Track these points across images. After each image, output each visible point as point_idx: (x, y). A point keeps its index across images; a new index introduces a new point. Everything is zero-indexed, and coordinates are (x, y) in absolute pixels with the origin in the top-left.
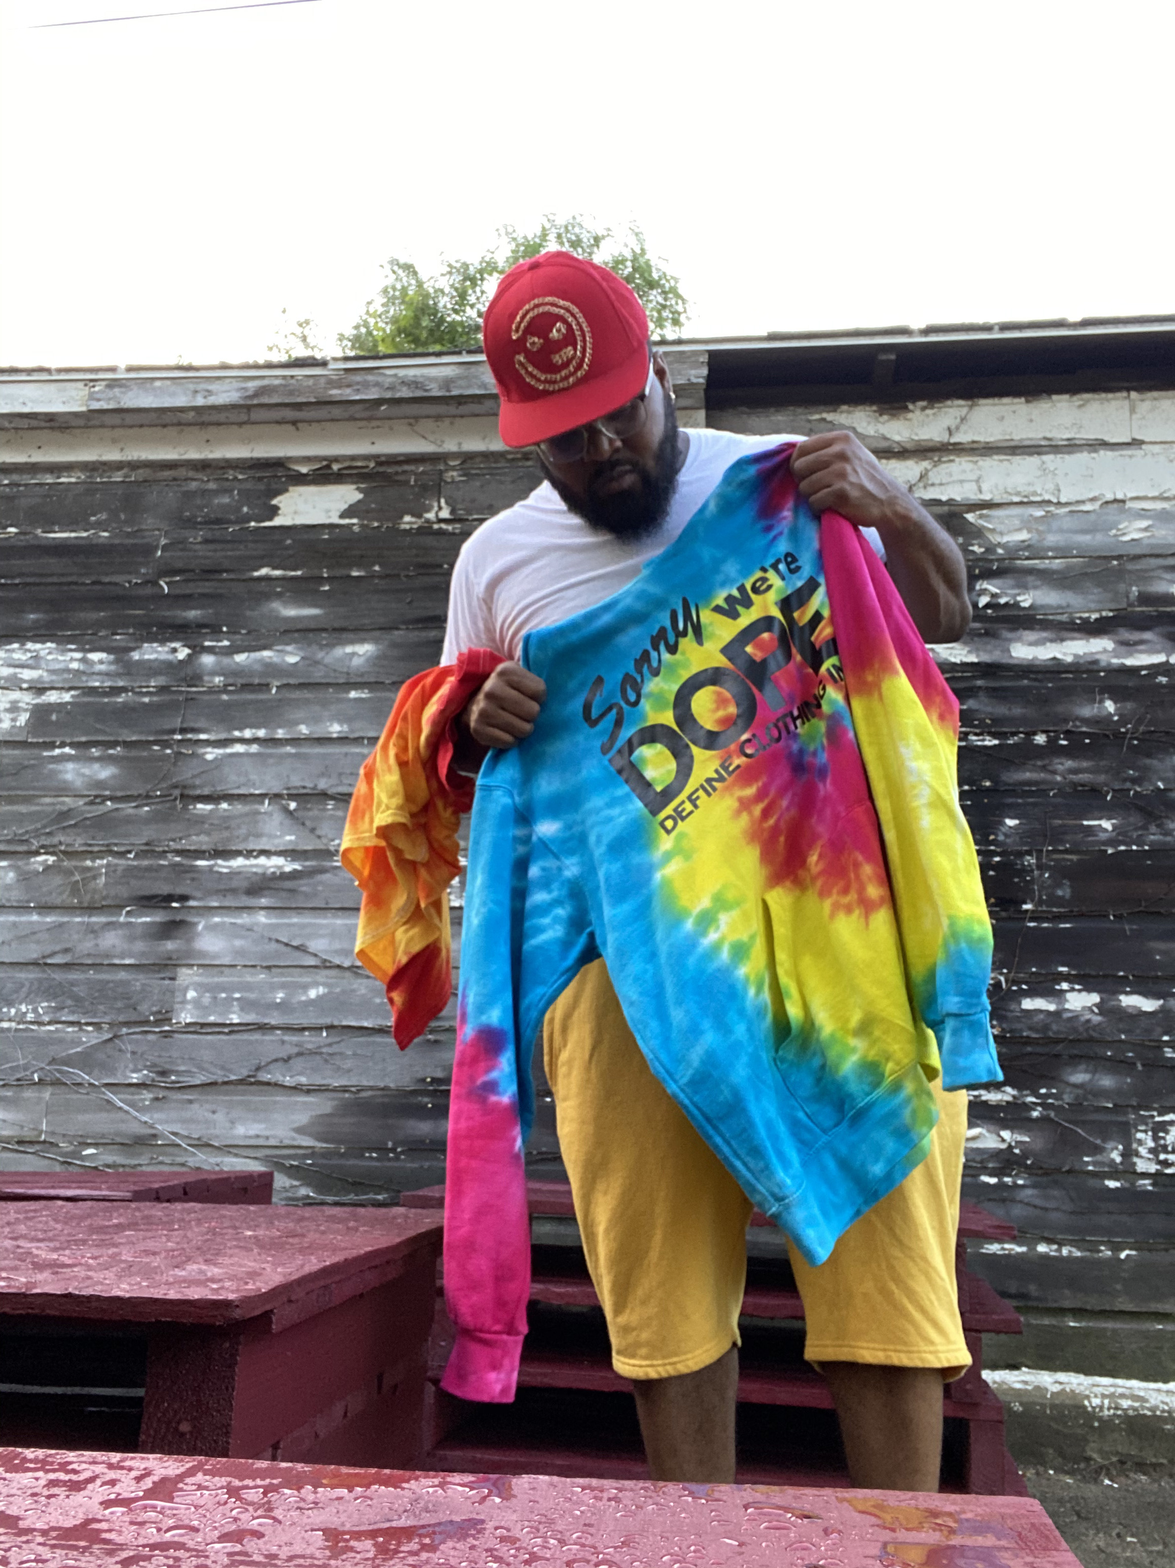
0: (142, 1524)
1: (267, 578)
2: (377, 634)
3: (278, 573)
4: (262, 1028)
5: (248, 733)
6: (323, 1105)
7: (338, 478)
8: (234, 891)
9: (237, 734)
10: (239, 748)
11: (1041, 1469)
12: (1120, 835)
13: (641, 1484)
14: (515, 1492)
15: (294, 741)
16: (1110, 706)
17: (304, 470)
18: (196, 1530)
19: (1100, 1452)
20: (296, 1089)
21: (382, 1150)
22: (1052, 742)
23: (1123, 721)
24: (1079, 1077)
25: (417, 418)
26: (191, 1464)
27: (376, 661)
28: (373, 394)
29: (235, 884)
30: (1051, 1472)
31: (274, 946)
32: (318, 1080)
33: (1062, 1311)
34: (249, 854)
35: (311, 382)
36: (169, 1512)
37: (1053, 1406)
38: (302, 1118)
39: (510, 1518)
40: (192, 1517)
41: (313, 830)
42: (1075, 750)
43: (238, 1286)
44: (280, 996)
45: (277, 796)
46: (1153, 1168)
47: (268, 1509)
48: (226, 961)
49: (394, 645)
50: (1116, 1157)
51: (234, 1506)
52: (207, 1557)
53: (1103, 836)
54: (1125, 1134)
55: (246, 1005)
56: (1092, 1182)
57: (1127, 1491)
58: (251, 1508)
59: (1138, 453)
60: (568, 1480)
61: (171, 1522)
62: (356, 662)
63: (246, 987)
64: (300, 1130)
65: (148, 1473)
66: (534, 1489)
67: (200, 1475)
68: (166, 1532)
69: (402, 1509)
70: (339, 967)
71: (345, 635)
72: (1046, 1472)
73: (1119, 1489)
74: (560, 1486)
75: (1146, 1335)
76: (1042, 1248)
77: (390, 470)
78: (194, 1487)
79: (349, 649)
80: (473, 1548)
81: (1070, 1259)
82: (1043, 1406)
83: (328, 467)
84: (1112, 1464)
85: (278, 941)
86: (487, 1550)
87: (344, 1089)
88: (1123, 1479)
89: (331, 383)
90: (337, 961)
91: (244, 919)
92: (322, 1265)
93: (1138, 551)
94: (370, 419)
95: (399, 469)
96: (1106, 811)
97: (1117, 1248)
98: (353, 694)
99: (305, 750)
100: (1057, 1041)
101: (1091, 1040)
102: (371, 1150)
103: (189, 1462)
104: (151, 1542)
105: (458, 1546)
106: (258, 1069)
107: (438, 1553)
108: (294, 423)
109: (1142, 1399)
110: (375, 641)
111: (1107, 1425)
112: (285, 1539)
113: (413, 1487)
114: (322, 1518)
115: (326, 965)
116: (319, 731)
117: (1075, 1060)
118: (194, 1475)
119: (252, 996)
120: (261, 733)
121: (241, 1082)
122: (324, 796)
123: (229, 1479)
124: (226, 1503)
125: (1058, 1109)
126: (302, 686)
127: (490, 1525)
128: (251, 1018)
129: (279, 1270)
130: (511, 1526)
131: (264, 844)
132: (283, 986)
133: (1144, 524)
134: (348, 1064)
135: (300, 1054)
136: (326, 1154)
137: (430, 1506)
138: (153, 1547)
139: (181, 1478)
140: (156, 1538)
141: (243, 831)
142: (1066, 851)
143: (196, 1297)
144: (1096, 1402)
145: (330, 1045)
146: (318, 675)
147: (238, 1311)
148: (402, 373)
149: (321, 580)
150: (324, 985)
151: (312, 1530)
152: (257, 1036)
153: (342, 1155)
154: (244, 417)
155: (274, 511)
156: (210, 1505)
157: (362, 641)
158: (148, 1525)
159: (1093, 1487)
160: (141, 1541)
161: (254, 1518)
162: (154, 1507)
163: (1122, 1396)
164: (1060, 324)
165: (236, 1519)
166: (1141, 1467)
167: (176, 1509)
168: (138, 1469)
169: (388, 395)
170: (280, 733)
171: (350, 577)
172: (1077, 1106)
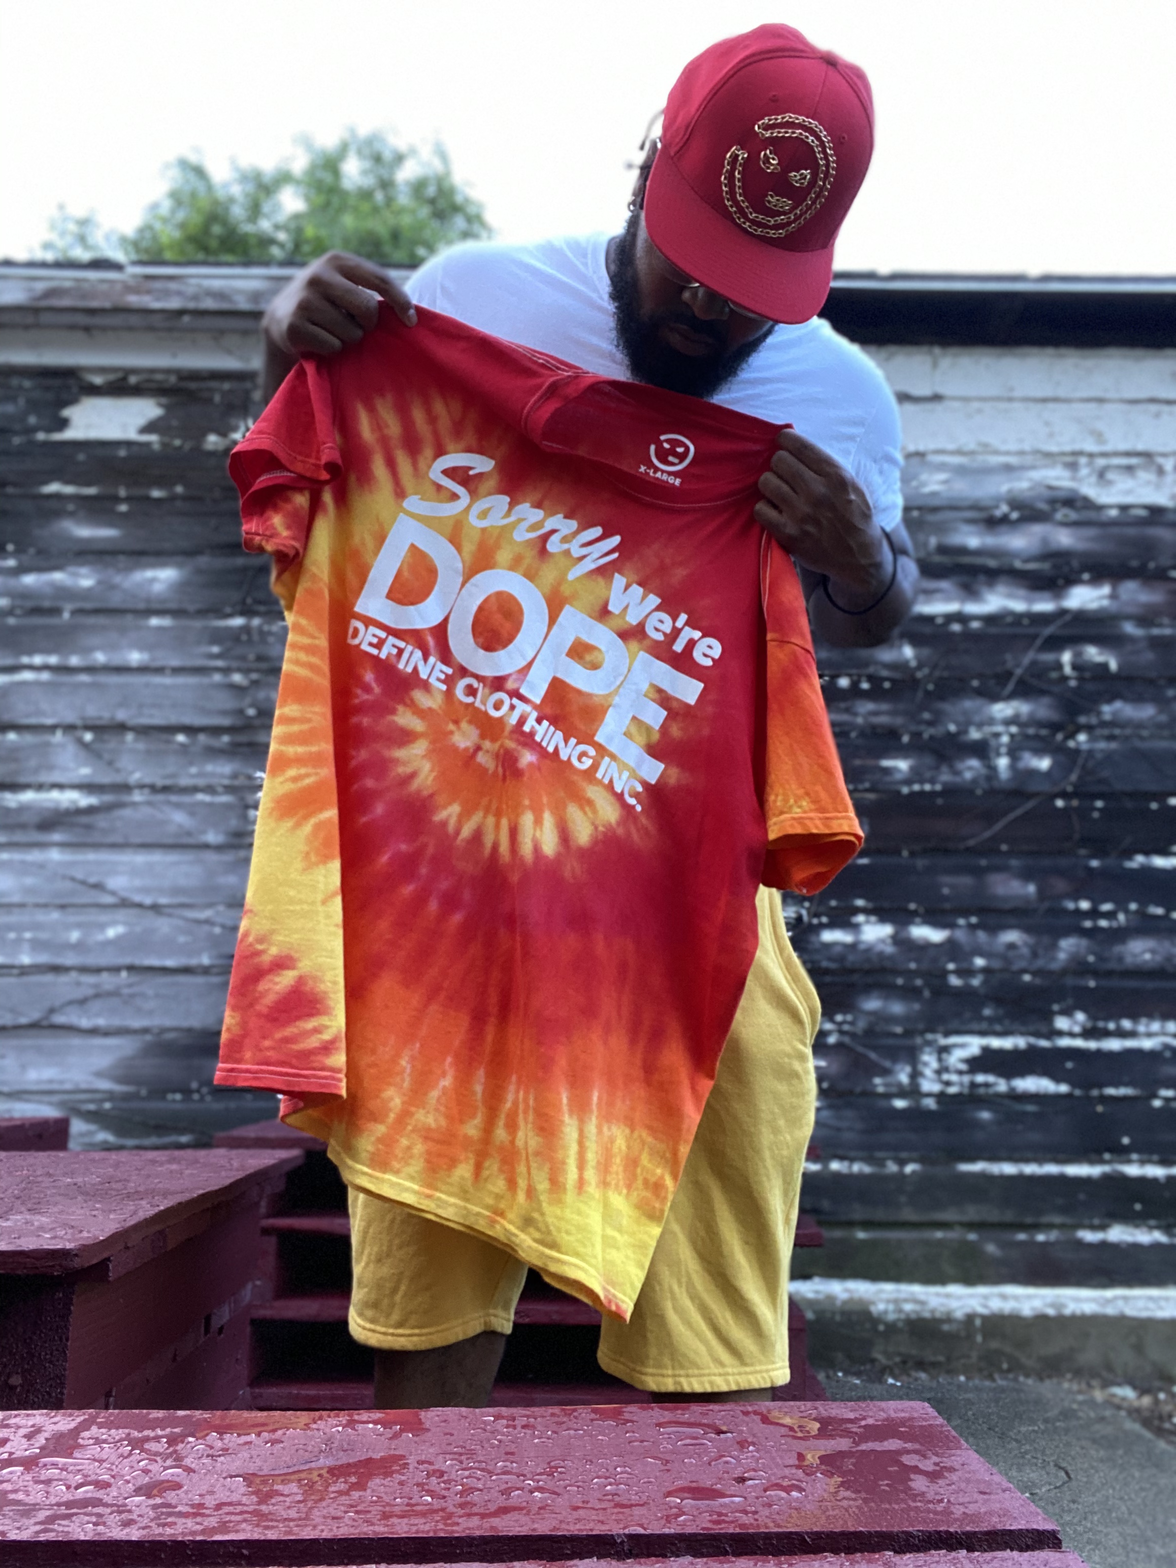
0: (48, 1482)
1: (57, 496)
2: (179, 559)
3: (69, 490)
4: (56, 969)
5: (38, 660)
6: (125, 1047)
7: (136, 391)
8: (23, 827)
9: (25, 660)
10: (27, 676)
11: (831, 1373)
12: (915, 775)
13: (551, 1410)
14: (427, 1425)
15: (90, 669)
16: (908, 652)
17: (98, 380)
18: (108, 1485)
19: (885, 1353)
20: (94, 1032)
21: (187, 1092)
22: (855, 685)
23: (920, 667)
24: (872, 1004)
25: (222, 332)
26: (82, 1418)
27: (180, 587)
28: (174, 304)
29: (25, 818)
30: (840, 1374)
31: (68, 885)
32: (117, 1022)
33: (851, 1224)
34: (40, 787)
35: (105, 287)
36: (71, 1468)
37: (843, 1313)
38: (104, 1061)
39: (428, 1452)
40: (98, 1471)
41: (110, 763)
42: (876, 694)
43: (73, 1234)
44: (74, 936)
45: (69, 728)
46: (936, 1088)
47: (178, 1460)
48: (16, 899)
49: (199, 571)
50: (903, 1078)
51: (139, 1458)
52: (130, 1511)
53: (898, 777)
54: (912, 1056)
55: (37, 945)
56: (883, 1103)
57: (909, 1388)
58: (158, 1459)
59: (938, 407)
60: (477, 1410)
61: (79, 1478)
62: (158, 588)
63: (36, 927)
64: (99, 1074)
65: (37, 1430)
66: (445, 1421)
67: (94, 1429)
68: (77, 1488)
69: (316, 1449)
70: (140, 906)
71: (144, 559)
72: (836, 1375)
73: (902, 1386)
74: (471, 1416)
75: (928, 1243)
76: (835, 1166)
77: (193, 385)
78: (91, 1442)
79: (149, 574)
80: (401, 1483)
81: (860, 1177)
82: (834, 1313)
83: (124, 379)
84: (896, 1364)
85: (73, 879)
86: (418, 1485)
87: (145, 1031)
88: (905, 1378)
89: (129, 289)
90: (137, 898)
91: (34, 856)
92: (157, 1210)
93: (936, 502)
94: (170, 330)
95: (203, 385)
96: (902, 751)
97: (902, 1163)
98: (154, 621)
99: (103, 679)
100: (852, 971)
101: (883, 970)
102: (174, 1091)
103: (80, 1417)
104: (64, 1499)
105: (386, 1482)
106: (52, 1011)
107: (369, 1491)
108: (87, 329)
109: (922, 1303)
110: (179, 565)
111: (892, 1329)
112: (204, 1488)
113: (322, 1427)
114: (238, 1463)
115: (125, 904)
116: (117, 659)
117: (868, 989)
118: (88, 1429)
119: (44, 935)
120: (53, 660)
121: (34, 1026)
122: (122, 728)
123: (127, 1431)
124: (130, 1454)
125: (853, 1035)
126: (97, 611)
127: (412, 1460)
128: (43, 958)
129: (112, 1216)
130: (433, 1459)
131: (57, 777)
132: (79, 926)
133: (942, 476)
134: (151, 1005)
135: (97, 996)
136: (126, 1097)
137: (346, 1446)
138: (69, 1504)
139: (76, 1432)
140: (68, 1497)
141: (33, 763)
142: (867, 790)
143: (31, 1247)
144: (881, 1307)
145: (130, 985)
146: (115, 601)
147: (77, 1260)
148: (207, 283)
149: (117, 500)
150: (125, 923)
151: (231, 1477)
152: (49, 978)
153: (143, 1099)
154: (30, 319)
155: (63, 424)
156: (113, 1458)
157: (163, 565)
158: (55, 1483)
159: (877, 1386)
160: (53, 1500)
161: (166, 1469)
162: (55, 1465)
163: (906, 1301)
164: (871, 276)
165: (146, 1471)
166: (921, 1365)
167: (79, 1465)
168: (26, 1427)
169: (191, 305)
170: (74, 661)
171: (148, 498)
172: (870, 1032)
